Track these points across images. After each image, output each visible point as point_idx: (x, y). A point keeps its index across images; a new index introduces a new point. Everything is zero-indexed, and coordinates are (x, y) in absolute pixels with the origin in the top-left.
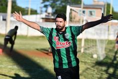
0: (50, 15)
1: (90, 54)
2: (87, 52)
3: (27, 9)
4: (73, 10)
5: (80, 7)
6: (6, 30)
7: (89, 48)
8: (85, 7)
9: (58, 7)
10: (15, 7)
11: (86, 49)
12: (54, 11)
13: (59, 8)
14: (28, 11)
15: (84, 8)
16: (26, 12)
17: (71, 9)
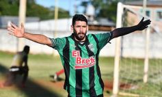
0: (92, 19)
1: (157, 85)
2: (153, 81)
3: (52, 9)
4: (129, 10)
5: (142, 5)
6: (17, 45)
7: (155, 74)
8: (150, 4)
9: (103, 5)
10: (33, 7)
11: (150, 77)
12: (98, 11)
13: (106, 7)
14: (54, 12)
15: (148, 6)
16: (51, 14)
17: (124, 9)
